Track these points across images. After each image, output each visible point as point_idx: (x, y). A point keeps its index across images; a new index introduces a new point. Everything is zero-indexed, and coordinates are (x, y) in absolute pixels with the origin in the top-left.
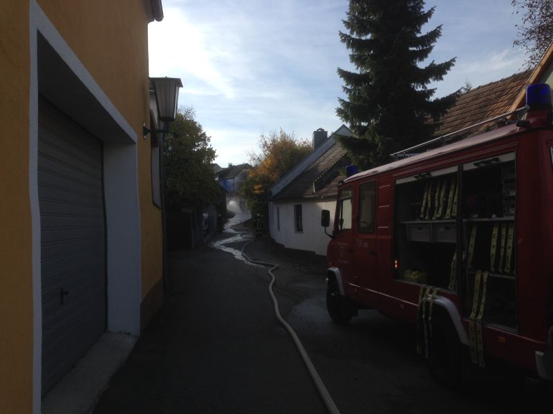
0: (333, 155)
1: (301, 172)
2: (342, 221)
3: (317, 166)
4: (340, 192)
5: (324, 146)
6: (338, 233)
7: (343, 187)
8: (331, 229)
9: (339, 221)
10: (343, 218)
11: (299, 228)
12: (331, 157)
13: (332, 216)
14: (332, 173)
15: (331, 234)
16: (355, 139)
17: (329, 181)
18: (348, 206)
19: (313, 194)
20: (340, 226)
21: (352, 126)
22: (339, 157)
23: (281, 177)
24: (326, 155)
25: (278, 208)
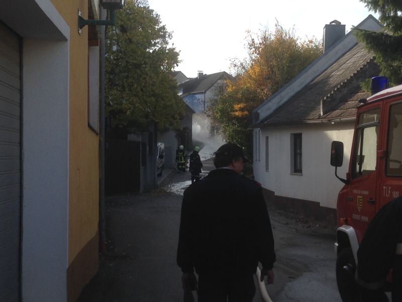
0: (352, 60)
1: (304, 85)
2: (362, 158)
3: (328, 77)
4: (359, 116)
5: (340, 47)
6: (355, 177)
7: (365, 107)
8: (344, 170)
9: (357, 158)
10: (364, 154)
11: (297, 169)
12: (349, 63)
13: (347, 151)
14: (350, 87)
15: (345, 178)
16: (387, 36)
17: (344, 100)
18: (371, 137)
19: (320, 117)
20: (358, 166)
21: (384, 17)
22: (361, 63)
23: (273, 93)
24: (342, 60)
25: (267, 138)
